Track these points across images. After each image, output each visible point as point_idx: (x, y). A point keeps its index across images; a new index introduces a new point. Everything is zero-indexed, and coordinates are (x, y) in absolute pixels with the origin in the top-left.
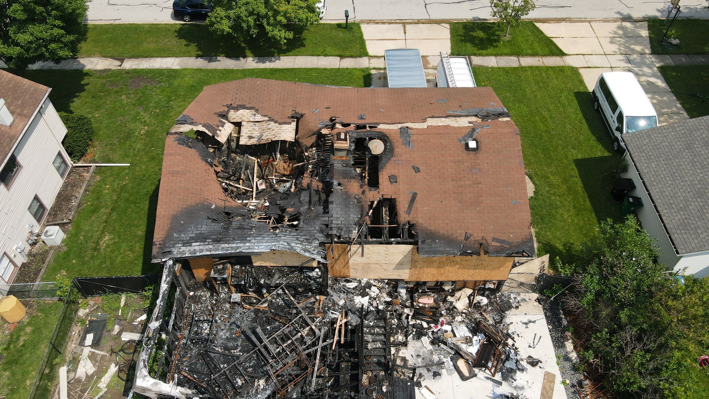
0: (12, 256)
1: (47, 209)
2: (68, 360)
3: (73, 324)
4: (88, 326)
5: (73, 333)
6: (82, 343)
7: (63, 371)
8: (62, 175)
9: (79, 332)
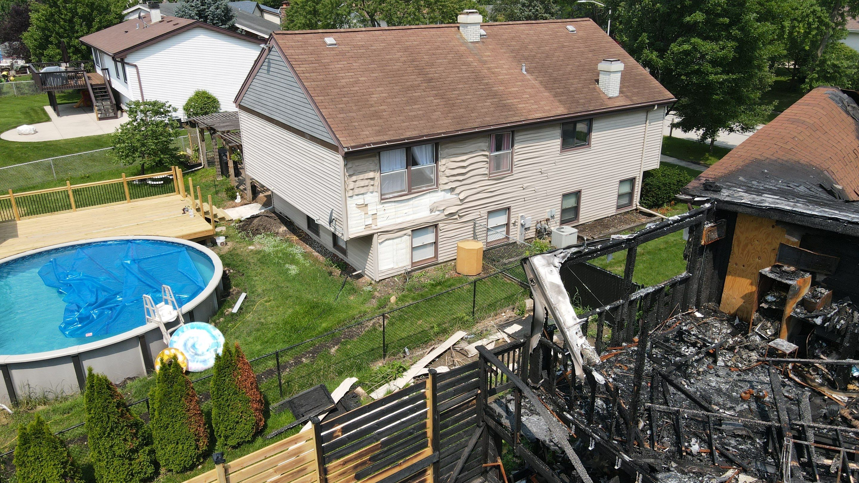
0: (512, 221)
1: (578, 220)
2: (474, 330)
3: (511, 307)
4: (523, 318)
5: (503, 314)
6: (502, 327)
7: (460, 334)
8: (619, 207)
9: (510, 317)
